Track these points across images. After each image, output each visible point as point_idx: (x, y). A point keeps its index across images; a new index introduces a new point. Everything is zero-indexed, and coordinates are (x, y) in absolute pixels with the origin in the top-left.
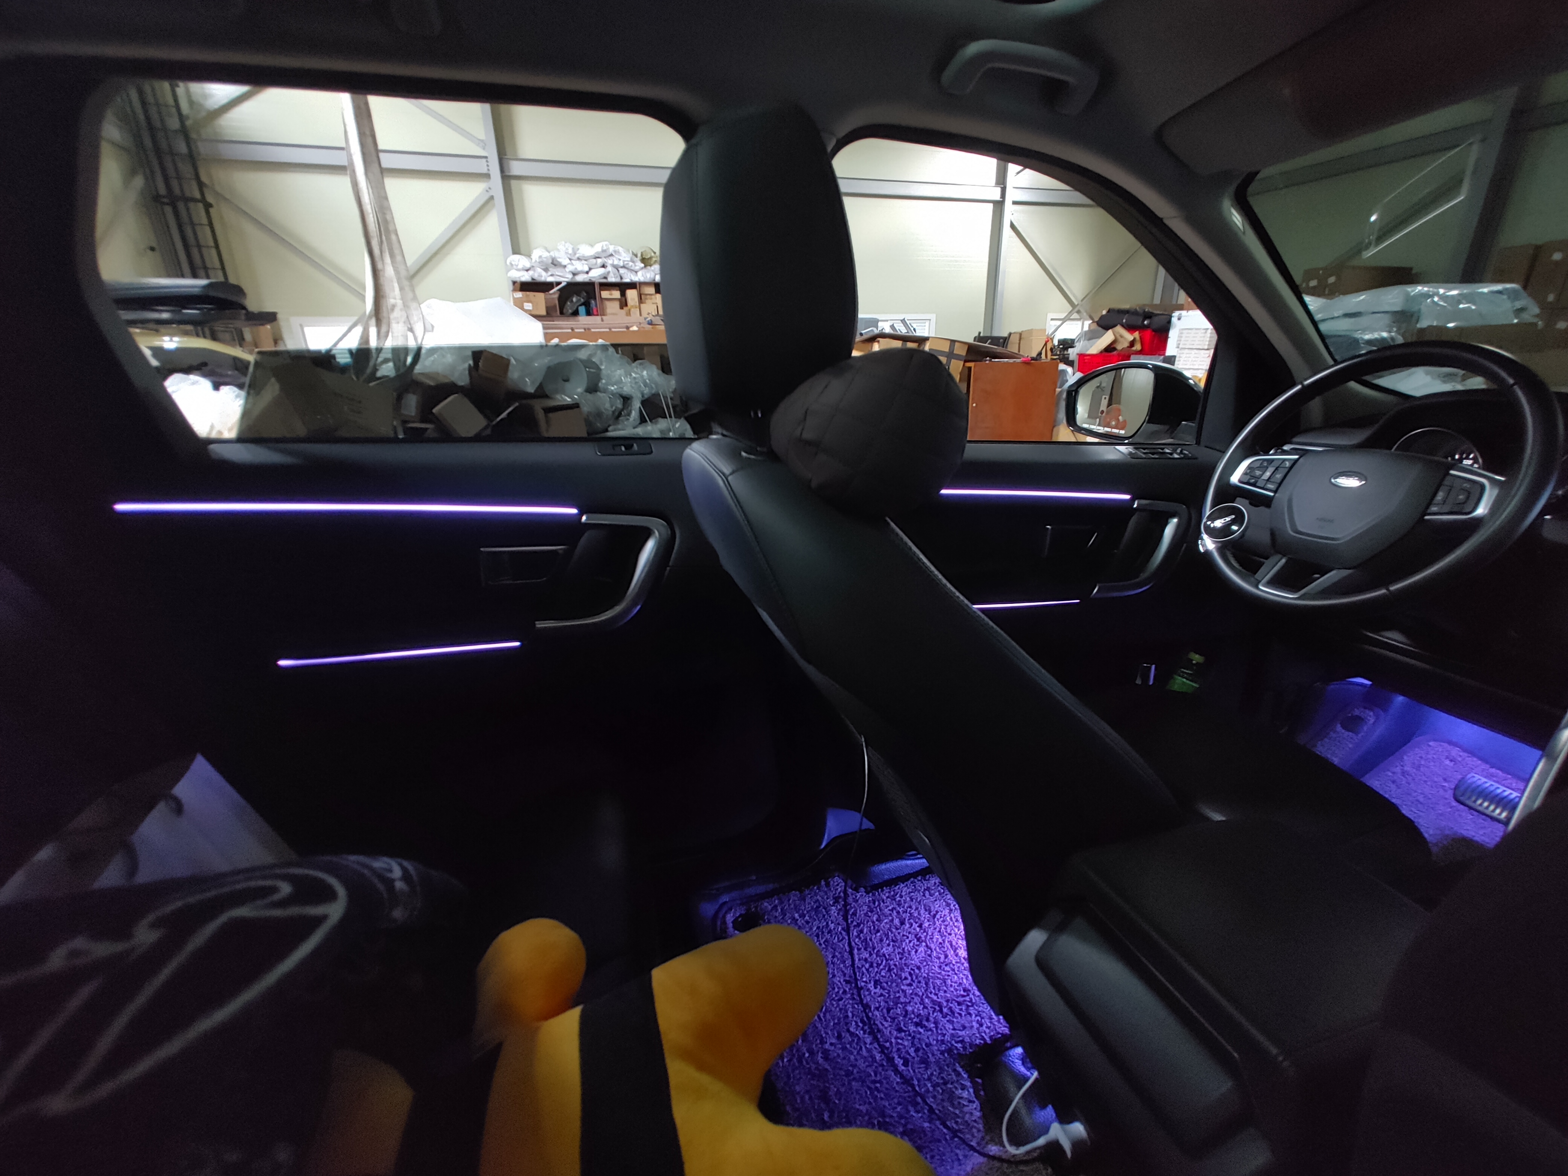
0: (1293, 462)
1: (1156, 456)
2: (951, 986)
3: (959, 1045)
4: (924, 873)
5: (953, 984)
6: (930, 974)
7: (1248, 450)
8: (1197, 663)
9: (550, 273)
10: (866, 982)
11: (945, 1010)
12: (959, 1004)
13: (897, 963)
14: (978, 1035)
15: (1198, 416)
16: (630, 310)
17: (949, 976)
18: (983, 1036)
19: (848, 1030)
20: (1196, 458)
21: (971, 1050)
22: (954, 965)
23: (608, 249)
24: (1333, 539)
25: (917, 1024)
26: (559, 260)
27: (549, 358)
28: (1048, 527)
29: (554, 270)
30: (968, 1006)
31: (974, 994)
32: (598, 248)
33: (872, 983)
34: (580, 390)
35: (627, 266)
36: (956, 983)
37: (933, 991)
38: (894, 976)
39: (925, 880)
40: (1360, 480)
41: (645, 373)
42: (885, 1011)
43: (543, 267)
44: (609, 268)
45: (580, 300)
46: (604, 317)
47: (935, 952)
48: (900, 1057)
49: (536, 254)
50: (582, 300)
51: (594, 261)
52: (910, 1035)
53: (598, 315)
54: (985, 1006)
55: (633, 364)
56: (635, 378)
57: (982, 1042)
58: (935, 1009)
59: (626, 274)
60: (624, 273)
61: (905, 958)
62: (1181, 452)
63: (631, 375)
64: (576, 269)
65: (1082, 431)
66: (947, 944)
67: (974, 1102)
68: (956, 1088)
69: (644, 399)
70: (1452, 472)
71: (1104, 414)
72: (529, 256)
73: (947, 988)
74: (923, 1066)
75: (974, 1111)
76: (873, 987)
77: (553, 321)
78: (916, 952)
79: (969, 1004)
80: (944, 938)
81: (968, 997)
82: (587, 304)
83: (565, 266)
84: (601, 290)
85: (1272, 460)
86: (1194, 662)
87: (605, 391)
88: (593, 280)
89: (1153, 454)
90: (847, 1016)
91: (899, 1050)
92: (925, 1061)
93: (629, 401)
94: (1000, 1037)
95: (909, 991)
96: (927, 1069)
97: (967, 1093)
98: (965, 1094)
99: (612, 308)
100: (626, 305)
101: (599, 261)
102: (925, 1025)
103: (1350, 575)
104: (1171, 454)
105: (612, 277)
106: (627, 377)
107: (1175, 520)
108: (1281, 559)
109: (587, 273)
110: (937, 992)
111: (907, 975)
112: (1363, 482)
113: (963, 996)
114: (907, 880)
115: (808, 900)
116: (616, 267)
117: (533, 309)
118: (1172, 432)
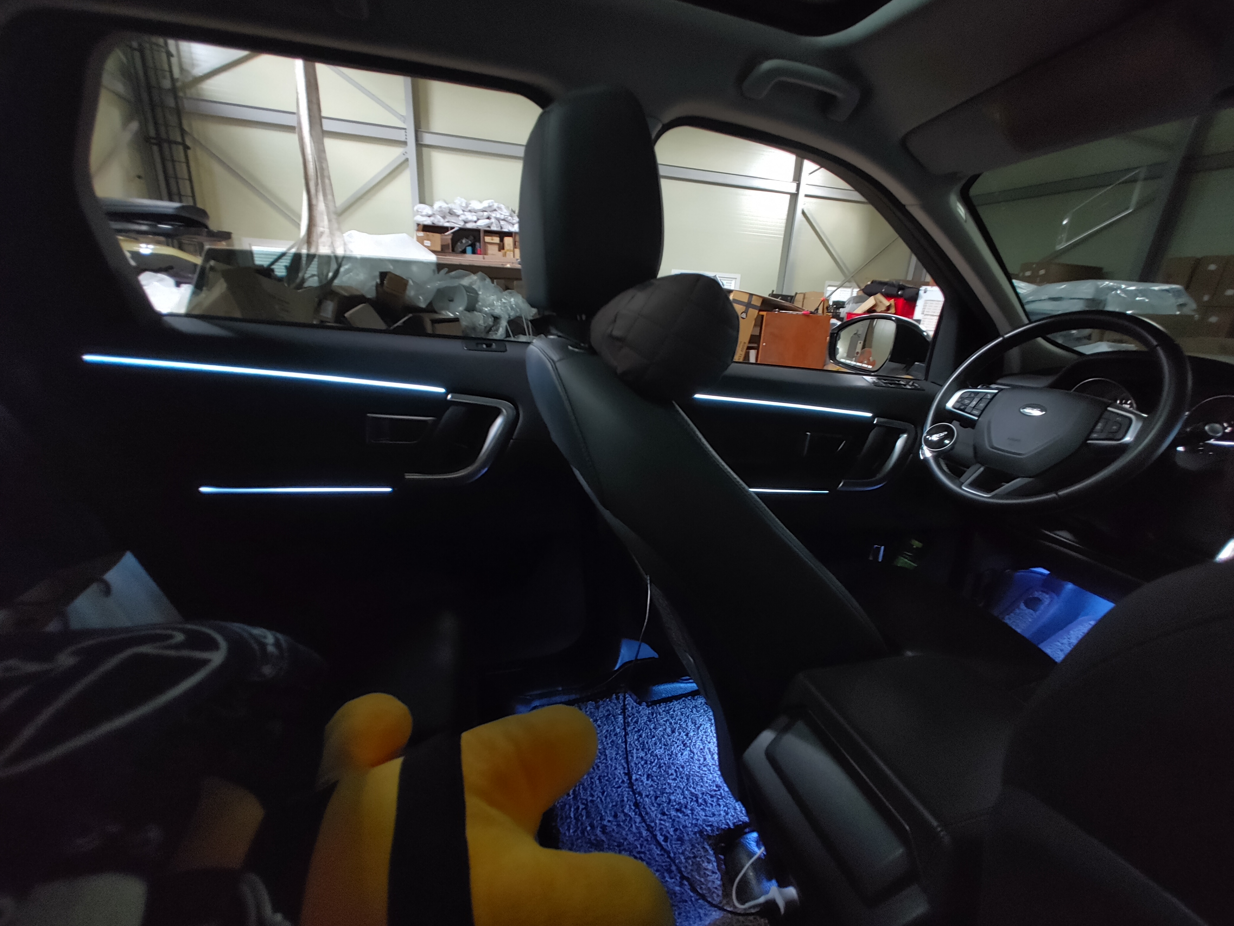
0: (993, 395)
1: (893, 386)
2: (707, 782)
3: (709, 829)
4: (693, 694)
5: (708, 781)
6: (691, 772)
7: (960, 384)
8: (917, 548)
9: (447, 220)
10: (640, 775)
11: (700, 801)
12: (712, 796)
13: (666, 762)
14: (724, 821)
15: (927, 360)
16: (506, 253)
17: (705, 774)
18: (727, 823)
19: (623, 811)
20: (924, 390)
21: (717, 833)
22: (710, 766)
23: (493, 205)
24: (1019, 454)
25: (677, 810)
26: (455, 211)
27: (439, 282)
28: (808, 433)
29: (450, 218)
30: (718, 799)
31: (723, 790)
32: (485, 204)
33: (645, 776)
34: (461, 309)
35: (507, 219)
36: (710, 780)
37: (692, 786)
38: (663, 772)
39: (694, 700)
40: (1042, 411)
41: (512, 300)
42: (653, 798)
43: (441, 215)
44: (493, 220)
45: (468, 242)
46: (485, 256)
47: (696, 756)
48: (661, 835)
49: (437, 205)
50: (470, 242)
51: (481, 213)
52: (671, 818)
53: (480, 254)
54: (732, 799)
55: (504, 293)
56: (504, 303)
57: (727, 827)
58: (692, 799)
59: (505, 226)
60: (504, 225)
61: (672, 759)
62: (913, 385)
63: (501, 301)
64: (467, 218)
65: (840, 365)
66: (706, 750)
67: (716, 873)
68: (703, 861)
69: (510, 319)
70: (1109, 409)
71: (859, 355)
72: (431, 205)
73: (703, 783)
74: (679, 842)
75: (716, 880)
76: (646, 779)
77: (446, 256)
78: (682, 754)
79: (720, 797)
80: (704, 745)
81: (719, 792)
82: (473, 246)
83: (458, 216)
84: (485, 236)
85: (978, 393)
86: (914, 547)
87: (480, 311)
88: (480, 228)
89: (891, 384)
90: (623, 801)
91: (661, 829)
92: (680, 839)
93: (498, 320)
94: (741, 824)
95: (673, 784)
96: (682, 845)
97: (711, 865)
98: (710, 867)
99: (493, 250)
100: (503, 249)
101: (485, 214)
102: (683, 811)
103: (1029, 483)
104: (905, 385)
105: (494, 227)
106: (498, 302)
107: (905, 436)
108: (980, 468)
109: (475, 222)
110: (695, 787)
111: (673, 772)
112: (1044, 413)
113: (715, 791)
114: (680, 699)
115: (601, 709)
116: (498, 220)
117: (431, 246)
118: (907, 370)
